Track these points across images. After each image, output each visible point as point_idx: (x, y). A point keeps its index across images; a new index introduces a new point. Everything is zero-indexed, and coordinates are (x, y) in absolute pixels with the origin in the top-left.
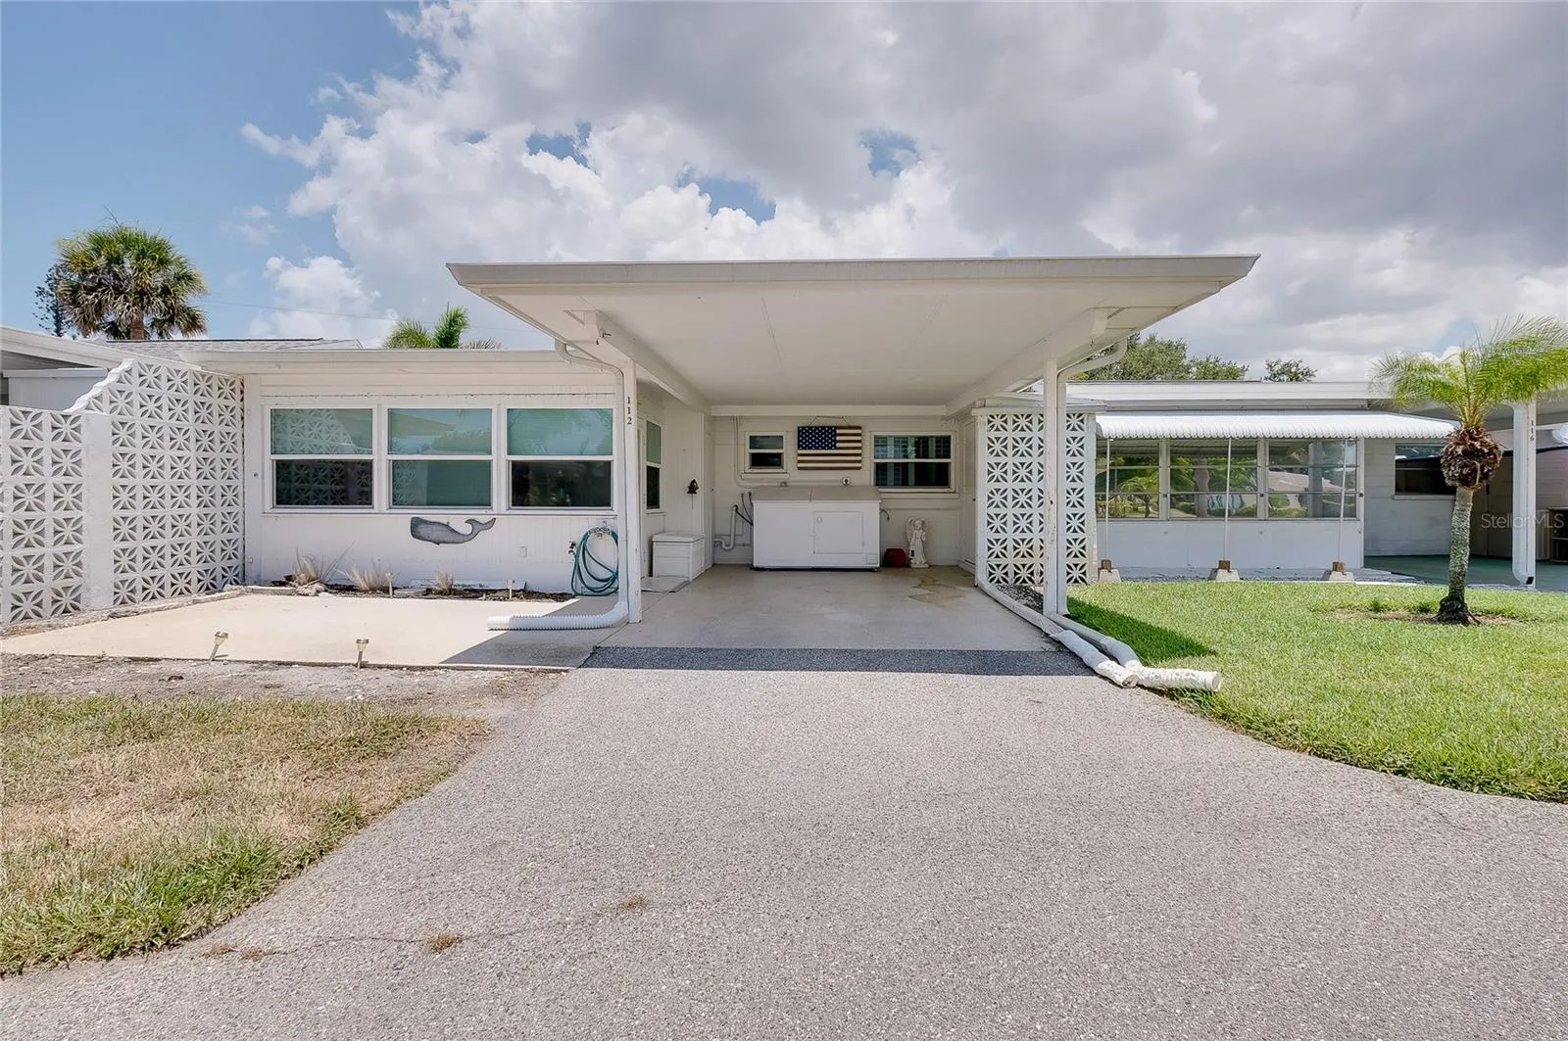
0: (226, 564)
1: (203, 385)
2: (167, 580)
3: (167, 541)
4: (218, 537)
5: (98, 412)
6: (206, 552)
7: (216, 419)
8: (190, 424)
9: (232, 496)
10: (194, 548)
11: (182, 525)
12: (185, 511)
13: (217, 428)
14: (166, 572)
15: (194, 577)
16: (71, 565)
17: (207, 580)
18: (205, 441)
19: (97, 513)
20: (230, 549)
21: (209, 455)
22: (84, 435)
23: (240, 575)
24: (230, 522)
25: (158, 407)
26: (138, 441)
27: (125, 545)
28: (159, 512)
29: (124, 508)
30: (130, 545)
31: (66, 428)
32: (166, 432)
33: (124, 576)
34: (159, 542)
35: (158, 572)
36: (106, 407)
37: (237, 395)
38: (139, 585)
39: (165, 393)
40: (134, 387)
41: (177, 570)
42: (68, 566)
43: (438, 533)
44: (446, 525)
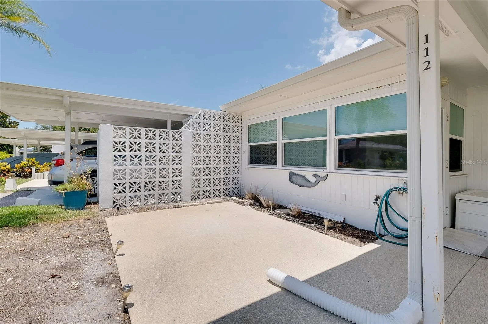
0: (234, 186)
1: (227, 118)
2: (212, 191)
3: (212, 177)
4: (231, 176)
5: (188, 130)
6: (227, 181)
7: (231, 131)
8: (222, 133)
9: (237, 160)
10: (222, 180)
11: (217, 171)
12: (219, 166)
13: (231, 134)
14: (211, 188)
15: (222, 191)
17: (227, 192)
18: (227, 139)
19: (187, 166)
20: (236, 181)
21: (229, 144)
22: (183, 139)
23: (240, 191)
24: (236, 170)
25: (210, 127)
26: (202, 140)
27: (196, 178)
28: (209, 166)
29: (196, 164)
30: (198, 178)
31: (177, 136)
32: (212, 136)
33: (196, 189)
34: (209, 177)
35: (208, 188)
36: (191, 127)
37: (240, 121)
38: (201, 192)
39: (213, 122)
40: (201, 120)
41: (215, 188)
42: (177, 185)
43: (300, 181)
44: (304, 177)
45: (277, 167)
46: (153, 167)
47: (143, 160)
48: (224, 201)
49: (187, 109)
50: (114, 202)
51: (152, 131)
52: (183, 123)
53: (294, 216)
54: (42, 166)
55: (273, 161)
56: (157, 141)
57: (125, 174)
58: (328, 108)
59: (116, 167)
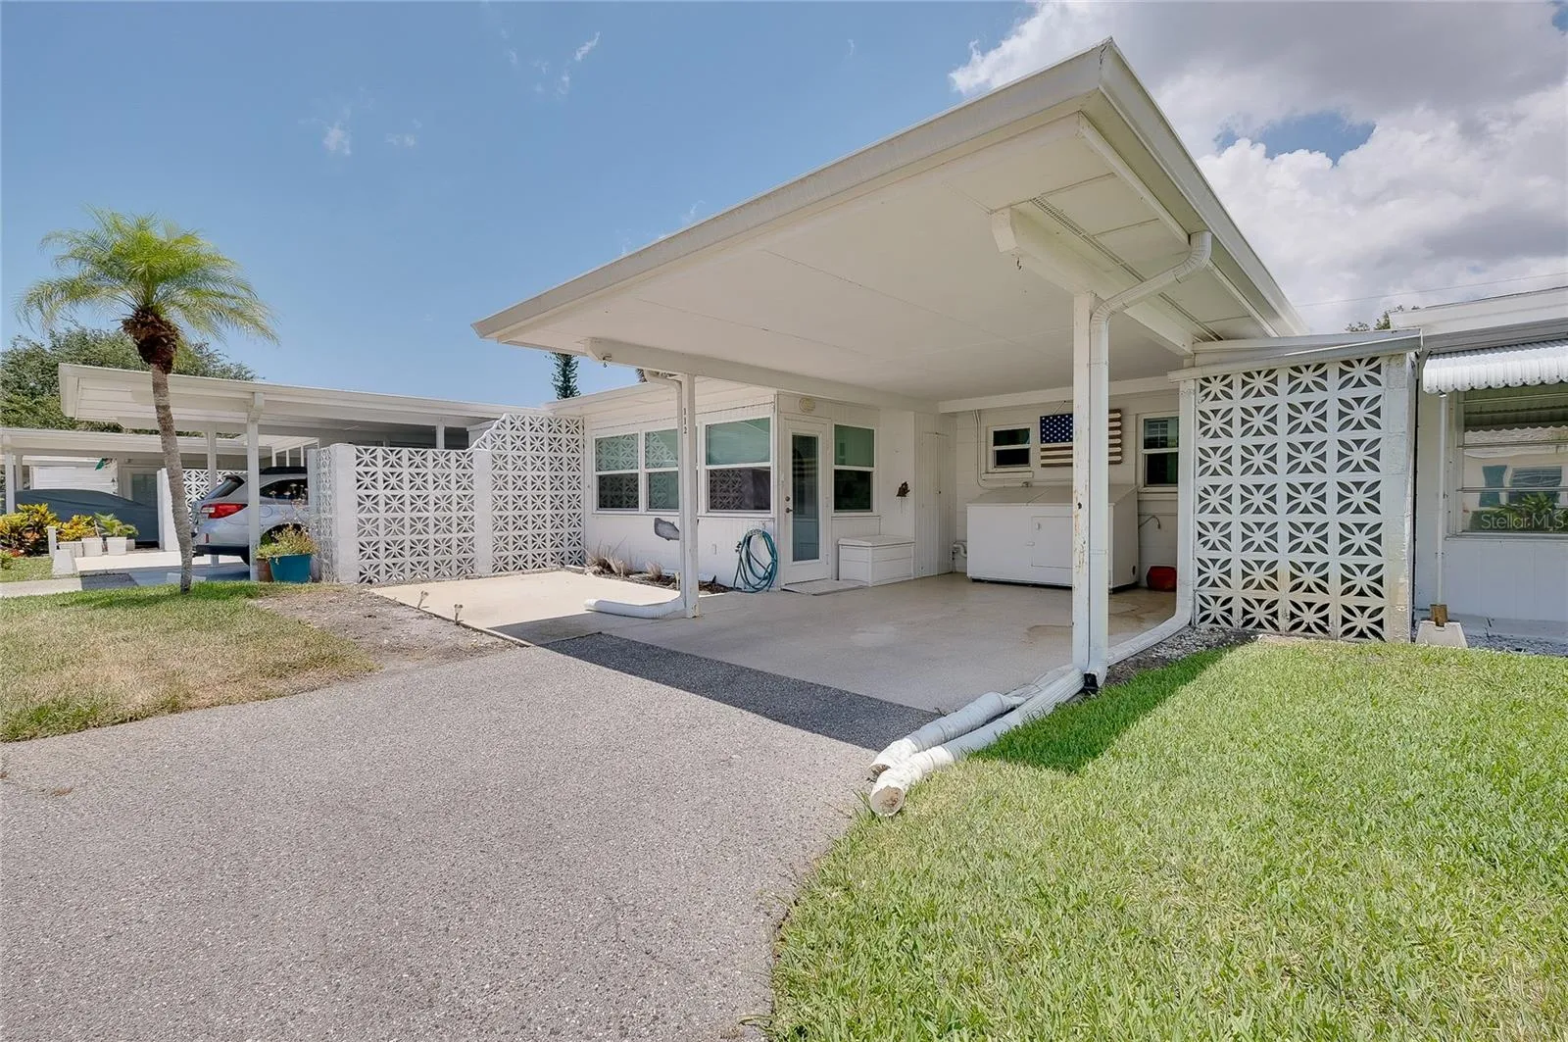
0: (572, 549)
1: (555, 426)
2: (530, 558)
3: (529, 532)
4: (566, 531)
5: (483, 449)
6: (557, 541)
7: (564, 448)
8: (546, 453)
9: (575, 502)
10: (548, 537)
11: (540, 522)
12: (542, 512)
13: (565, 455)
14: (529, 552)
15: (549, 556)
16: (467, 544)
17: (558, 559)
18: (556, 464)
19: (483, 513)
20: (574, 539)
21: (560, 474)
22: (475, 465)
23: (582, 557)
24: (575, 520)
25: (524, 443)
26: (510, 466)
27: (500, 534)
28: (524, 512)
29: (500, 509)
30: (504, 533)
31: (464, 460)
32: (529, 459)
33: (501, 554)
34: (523, 533)
35: (524, 552)
36: (489, 445)
37: (580, 431)
38: (511, 559)
39: (528, 434)
40: (507, 431)
41: (536, 551)
42: (466, 545)
43: (668, 532)
44: (672, 525)
45: (638, 512)
46: (425, 514)
47: (408, 503)
48: (552, 571)
49: (480, 407)
50: (361, 574)
51: (420, 453)
52: (470, 434)
55: (632, 502)
56: (430, 470)
57: (377, 527)
59: (363, 516)
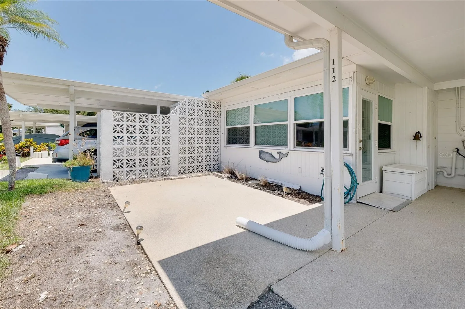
0: (215, 163)
1: (208, 105)
2: (196, 167)
3: (196, 155)
4: (212, 154)
5: (175, 115)
6: (208, 159)
7: (212, 115)
8: (204, 117)
9: (216, 140)
10: (204, 157)
11: (200, 150)
12: (201, 145)
13: (212, 118)
14: (195, 165)
15: (204, 167)
17: (208, 168)
18: (208, 122)
19: (175, 146)
20: (216, 158)
21: (210, 127)
22: (171, 122)
23: (219, 167)
24: (216, 149)
25: (194, 112)
26: (187, 123)
27: (182, 156)
28: (193, 145)
29: (183, 144)
30: (184, 156)
31: (166, 120)
32: (196, 120)
33: (182, 165)
34: (193, 155)
35: (193, 165)
36: (178, 113)
37: (219, 107)
38: (187, 168)
39: (196, 108)
40: (187, 107)
41: (198, 164)
42: (166, 161)
43: (268, 157)
44: (271, 154)
45: (250, 147)
46: (147, 146)
47: (138, 140)
48: (206, 175)
49: (174, 96)
50: (114, 176)
51: (145, 116)
52: (171, 108)
53: (262, 186)
54: (39, 146)
56: (150, 124)
57: (123, 152)
58: (289, 98)
59: (116, 146)
